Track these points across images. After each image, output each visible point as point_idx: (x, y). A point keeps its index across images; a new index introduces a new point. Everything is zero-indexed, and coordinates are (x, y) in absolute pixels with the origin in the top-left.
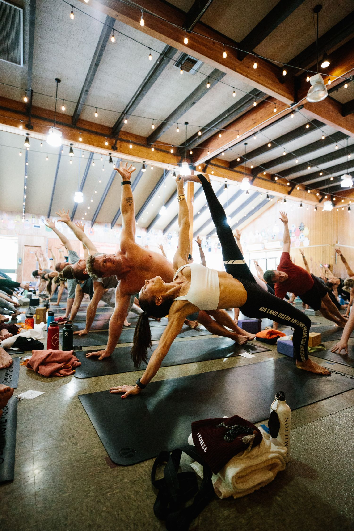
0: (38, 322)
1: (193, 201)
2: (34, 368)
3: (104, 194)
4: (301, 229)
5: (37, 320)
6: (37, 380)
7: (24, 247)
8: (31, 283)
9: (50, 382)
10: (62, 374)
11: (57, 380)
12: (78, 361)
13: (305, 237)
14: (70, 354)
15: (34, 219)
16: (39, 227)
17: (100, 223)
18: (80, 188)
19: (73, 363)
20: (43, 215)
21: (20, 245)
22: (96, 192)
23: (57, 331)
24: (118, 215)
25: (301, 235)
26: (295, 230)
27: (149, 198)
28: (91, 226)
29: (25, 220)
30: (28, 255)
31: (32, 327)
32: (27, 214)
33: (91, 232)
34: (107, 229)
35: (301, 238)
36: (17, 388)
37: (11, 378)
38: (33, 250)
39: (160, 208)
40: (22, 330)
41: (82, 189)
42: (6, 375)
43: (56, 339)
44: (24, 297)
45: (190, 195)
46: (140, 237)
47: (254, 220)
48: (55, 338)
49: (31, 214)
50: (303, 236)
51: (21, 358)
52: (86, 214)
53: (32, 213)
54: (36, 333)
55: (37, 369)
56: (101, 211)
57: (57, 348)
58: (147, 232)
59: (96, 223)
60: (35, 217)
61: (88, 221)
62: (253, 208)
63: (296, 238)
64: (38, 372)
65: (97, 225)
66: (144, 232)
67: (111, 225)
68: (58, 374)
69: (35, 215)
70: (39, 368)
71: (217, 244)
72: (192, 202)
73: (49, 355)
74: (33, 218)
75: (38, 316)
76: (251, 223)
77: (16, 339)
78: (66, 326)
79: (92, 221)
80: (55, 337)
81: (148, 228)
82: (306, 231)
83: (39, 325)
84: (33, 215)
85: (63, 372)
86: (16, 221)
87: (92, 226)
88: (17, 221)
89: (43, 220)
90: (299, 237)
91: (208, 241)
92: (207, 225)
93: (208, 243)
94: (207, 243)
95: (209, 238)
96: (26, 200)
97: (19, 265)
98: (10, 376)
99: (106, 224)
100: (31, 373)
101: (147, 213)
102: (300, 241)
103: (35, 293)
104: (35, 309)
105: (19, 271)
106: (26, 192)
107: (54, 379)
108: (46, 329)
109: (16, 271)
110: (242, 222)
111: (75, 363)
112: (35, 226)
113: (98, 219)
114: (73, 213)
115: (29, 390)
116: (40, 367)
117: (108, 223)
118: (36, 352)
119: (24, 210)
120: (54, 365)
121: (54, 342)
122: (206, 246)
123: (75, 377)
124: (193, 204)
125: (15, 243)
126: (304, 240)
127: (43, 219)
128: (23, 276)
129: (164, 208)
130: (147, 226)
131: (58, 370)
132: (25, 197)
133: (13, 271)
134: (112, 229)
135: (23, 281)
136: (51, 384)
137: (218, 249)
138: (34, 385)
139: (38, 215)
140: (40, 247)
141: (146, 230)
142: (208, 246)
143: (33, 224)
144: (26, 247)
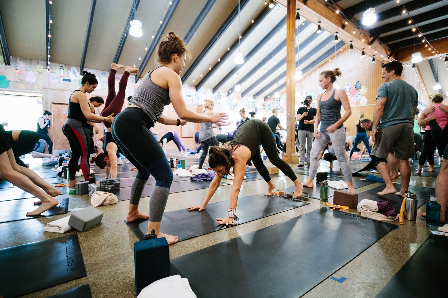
4: (357, 87)
13: (362, 96)
15: (62, 71)
16: (70, 81)
20: (74, 66)
21: (46, 103)
25: (357, 94)
26: (350, 89)
29: (51, 71)
30: (58, 115)
32: (53, 63)
35: (357, 97)
38: (65, 110)
46: (190, 96)
49: (58, 64)
50: (359, 94)
53: (60, 63)
58: (197, 90)
60: (64, 68)
63: (351, 97)
66: (193, 90)
69: (64, 66)
74: (60, 69)
81: (197, 87)
82: (364, 90)
84: (61, 65)
86: (37, 72)
87: (136, 82)
88: (39, 72)
89: (74, 72)
90: (355, 96)
94: (253, 103)
102: (355, 100)
112: (64, 80)
122: (252, 106)
125: (38, 102)
126: (361, 99)
127: (74, 71)
130: (196, 84)
132: (50, 36)
139: (68, 65)
141: (195, 89)
142: (255, 107)
143: (61, 77)
144: (54, 105)
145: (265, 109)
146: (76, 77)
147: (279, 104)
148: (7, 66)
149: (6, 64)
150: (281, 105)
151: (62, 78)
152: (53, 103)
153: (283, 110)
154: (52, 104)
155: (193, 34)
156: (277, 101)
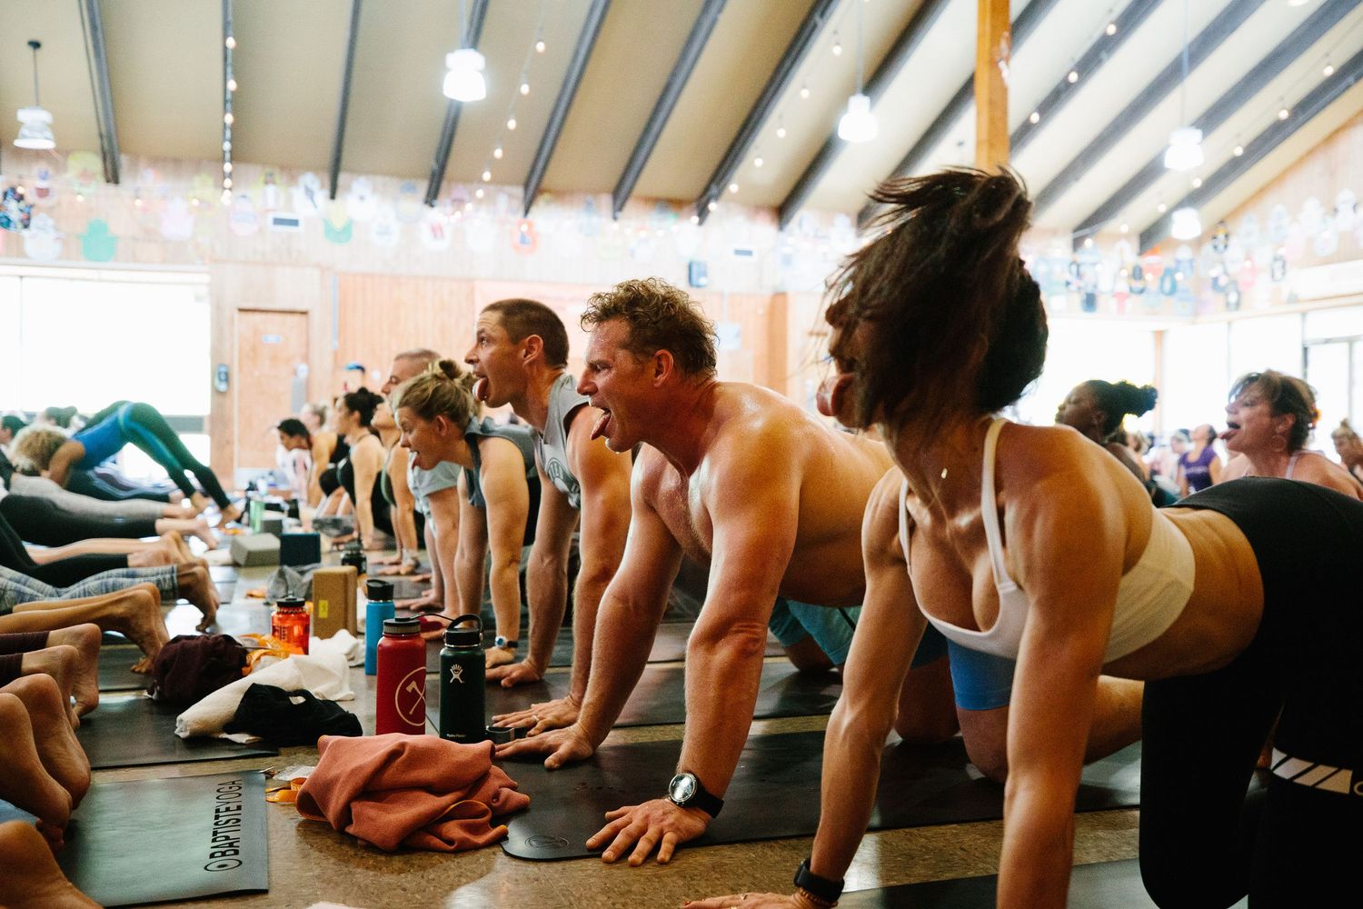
0: (327, 632)
1: (1007, 60)
2: (332, 813)
3: (576, 53)
5: (318, 621)
6: (347, 862)
7: (237, 315)
8: (271, 474)
9: (400, 871)
10: (450, 842)
11: (433, 866)
12: (514, 788)
14: (480, 755)
15: (271, 189)
16: (295, 223)
17: (560, 195)
18: (468, 34)
19: (497, 795)
20: (309, 170)
21: (218, 309)
22: (541, 47)
23: (416, 656)
24: (643, 152)
27: (788, 64)
28: (522, 212)
29: (236, 192)
30: (254, 349)
31: (301, 649)
32: (242, 167)
33: (523, 241)
34: (595, 220)
36: (265, 892)
37: (236, 852)
38: (275, 332)
39: (840, 103)
40: (263, 658)
41: (475, 39)
42: (214, 840)
43: (414, 695)
44: (248, 531)
45: (994, 27)
46: (749, 253)
47: (1331, 138)
48: (409, 689)
49: (259, 168)
51: (269, 775)
52: (498, 153)
53: (264, 164)
54: (322, 672)
55: (346, 815)
56: (563, 137)
57: (421, 731)
58: (781, 229)
59: (546, 196)
60: (277, 178)
61: (508, 189)
62: (1329, 71)
64: (351, 830)
65: (548, 203)
66: (764, 228)
67: (614, 203)
68: (436, 841)
69: (277, 171)
70: (354, 811)
71: (1125, 273)
72: (1002, 65)
73: (394, 755)
74: (266, 183)
75: (323, 604)
76: (1311, 153)
77: (242, 696)
78: (452, 638)
79: (526, 186)
80: (408, 683)
81: (782, 211)
83: (327, 641)
84: (268, 170)
85: (454, 830)
86: (195, 202)
87: (527, 212)
88: (201, 201)
89: (309, 193)
91: (1081, 257)
92: (1077, 179)
93: (1083, 269)
94: (1074, 268)
95: (1088, 242)
96: (234, 102)
97: (217, 393)
98: (231, 845)
99: (589, 198)
100: (318, 833)
101: (781, 133)
103: (294, 513)
104: (308, 578)
105: (218, 424)
106: (233, 63)
107: (416, 859)
108: (362, 660)
109: (207, 425)
110: (1263, 155)
111: (502, 797)
112: (278, 221)
113: (553, 177)
114: (438, 153)
115: (316, 900)
116: (356, 808)
117: (596, 192)
118: (337, 744)
119: (227, 146)
120: (415, 802)
121: (405, 711)
122: (1068, 284)
123: (507, 854)
124: (1005, 74)
125: (198, 299)
127: (310, 186)
128: (236, 448)
129: (859, 102)
130: (778, 198)
131: (432, 823)
132: (232, 85)
133: (194, 424)
134: (615, 218)
135: (240, 465)
136: (409, 880)
137: (1135, 297)
138: (337, 884)
139: (290, 170)
140: (304, 313)
141: (773, 220)
142: (1082, 284)
143: (268, 211)
144: (244, 315)
145: (1142, 291)
146: (316, 207)
147: (1223, 263)
148: (111, 188)
149: (108, 181)
150: (1232, 269)
151: (270, 217)
152: (241, 310)
153: (1239, 294)
154: (237, 311)
155: (714, 22)
156: (1215, 247)
